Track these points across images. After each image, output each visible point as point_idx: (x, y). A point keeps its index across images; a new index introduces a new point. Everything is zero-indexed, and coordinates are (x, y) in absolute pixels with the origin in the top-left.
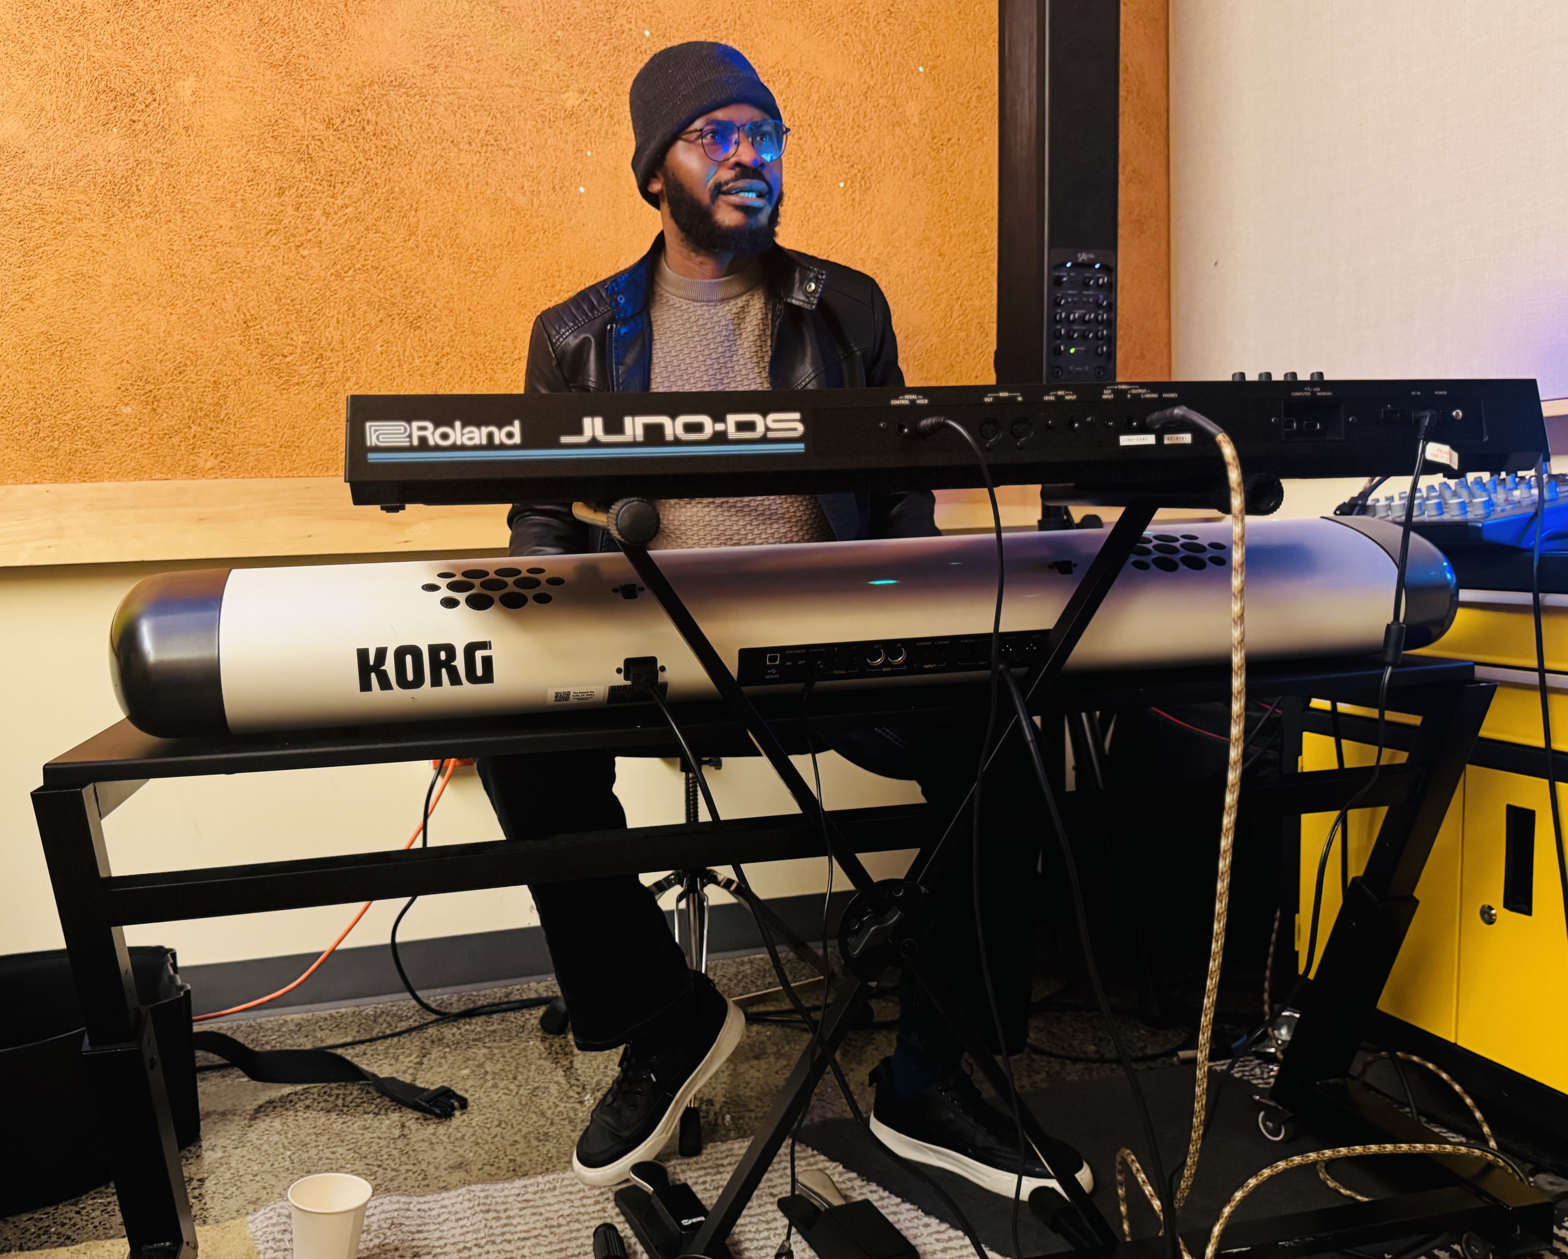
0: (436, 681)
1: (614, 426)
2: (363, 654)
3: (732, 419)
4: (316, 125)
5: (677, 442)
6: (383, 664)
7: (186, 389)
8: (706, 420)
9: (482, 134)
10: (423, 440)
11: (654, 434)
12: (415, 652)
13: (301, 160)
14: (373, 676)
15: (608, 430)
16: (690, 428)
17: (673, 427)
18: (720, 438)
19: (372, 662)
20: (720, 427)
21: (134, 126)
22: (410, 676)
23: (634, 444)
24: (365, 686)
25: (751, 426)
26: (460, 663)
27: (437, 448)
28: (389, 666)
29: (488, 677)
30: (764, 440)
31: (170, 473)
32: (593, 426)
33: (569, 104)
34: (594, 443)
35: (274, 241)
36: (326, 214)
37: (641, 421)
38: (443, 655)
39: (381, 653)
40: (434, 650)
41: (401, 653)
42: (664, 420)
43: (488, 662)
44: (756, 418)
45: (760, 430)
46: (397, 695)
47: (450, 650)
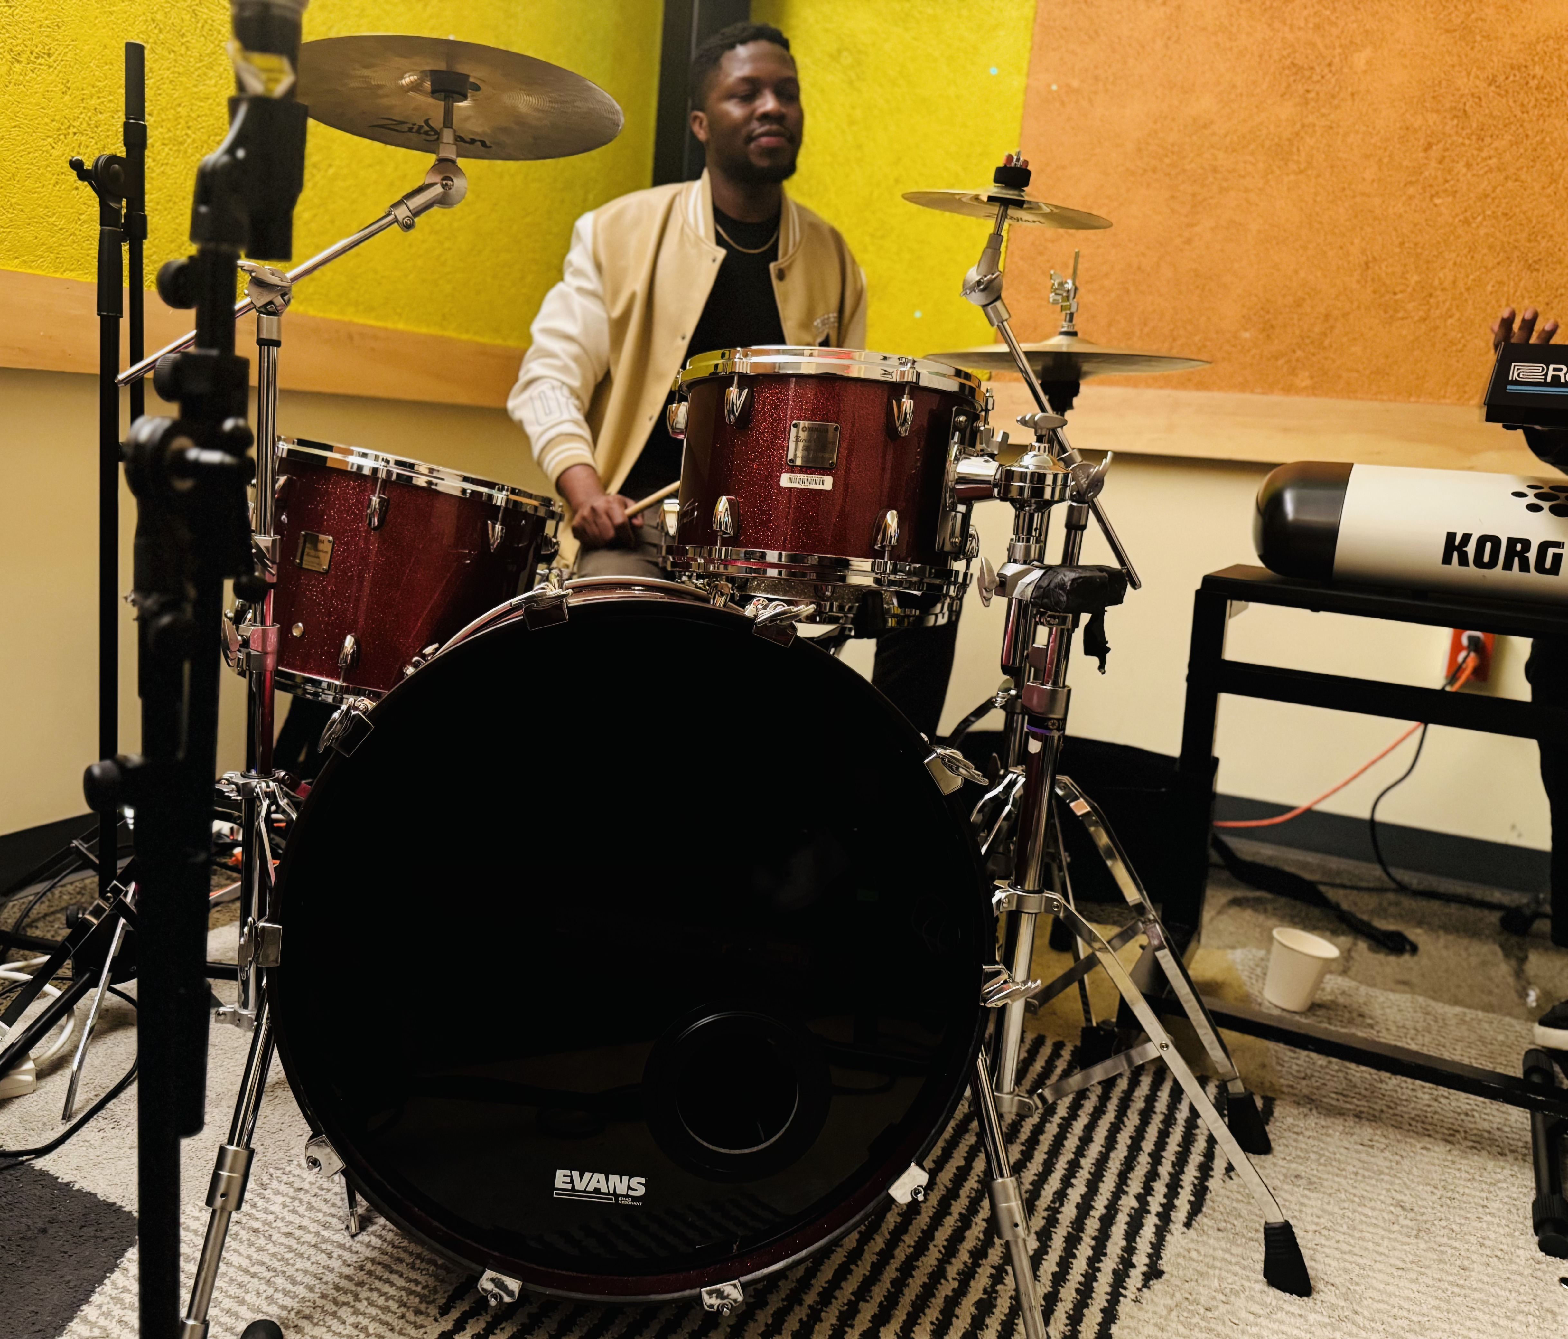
2: (1451, 536)
4: (1478, 83)
6: (1466, 546)
7: (1299, 321)
10: (1556, 378)
12: (1495, 541)
13: (1456, 117)
14: (1455, 554)
19: (1457, 543)
21: (1308, 95)
22: (1486, 559)
24: (1447, 560)
26: (1532, 555)
28: (1471, 549)
29: (1555, 569)
31: (1270, 388)
35: (1411, 190)
36: (1468, 166)
38: (1519, 547)
39: (1466, 538)
40: (1512, 542)
41: (1482, 540)
43: (1557, 558)
46: (1472, 571)
47: (1526, 544)
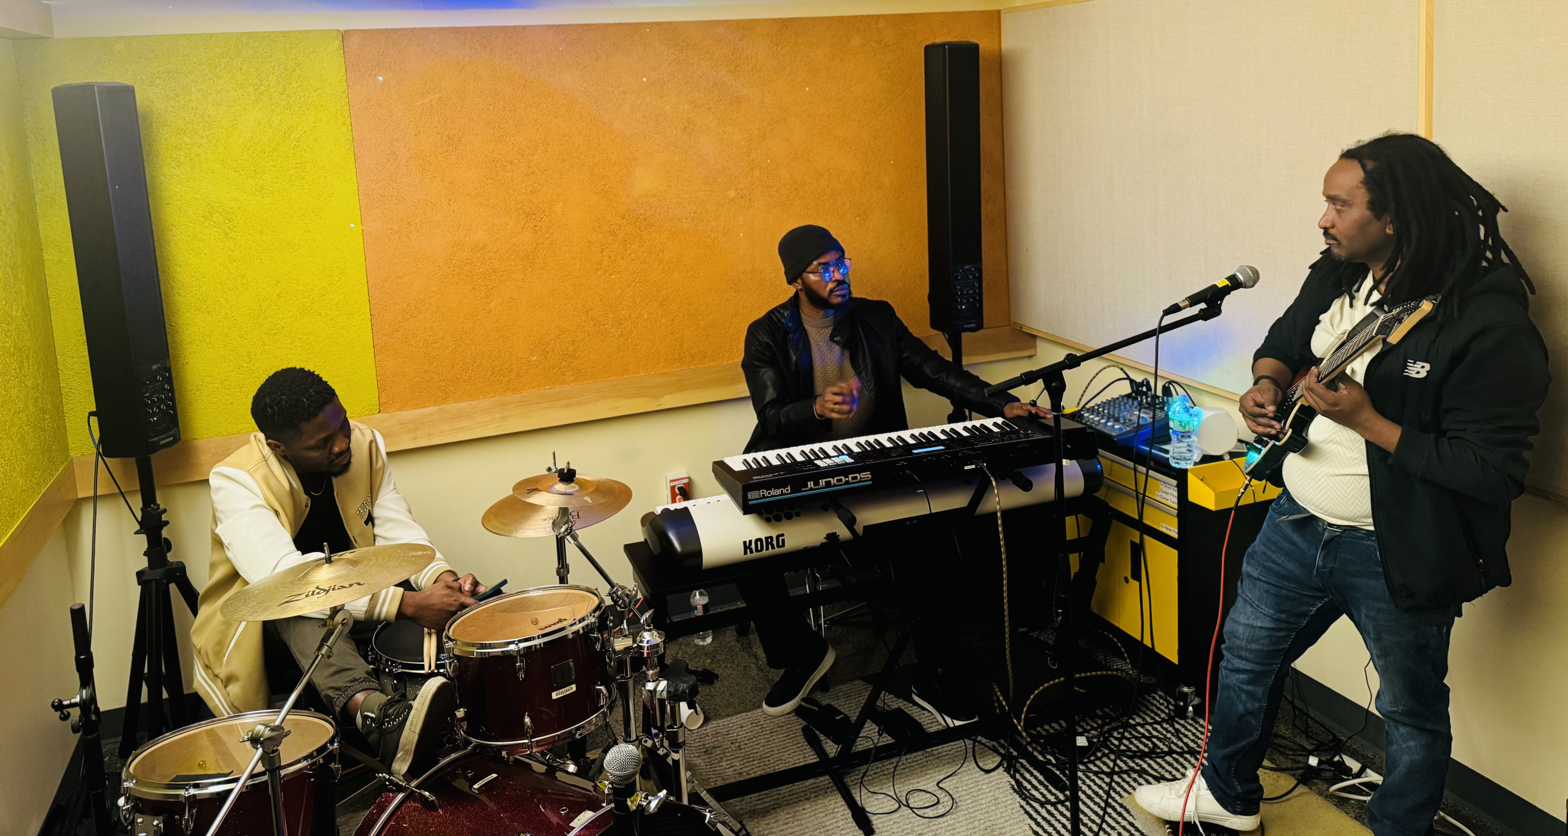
0: (767, 549)
1: (816, 483)
2: (745, 543)
3: (850, 476)
4: (618, 218)
5: (835, 485)
6: (751, 545)
7: (560, 346)
8: (843, 478)
9: (692, 214)
10: (763, 495)
11: (828, 484)
12: (760, 540)
13: (612, 235)
14: (749, 549)
15: (815, 485)
16: (838, 481)
17: (833, 481)
18: (847, 483)
19: (747, 545)
20: (847, 479)
21: (536, 228)
22: (759, 548)
23: (823, 488)
24: (746, 553)
25: (856, 478)
26: (775, 542)
27: (768, 497)
28: (753, 546)
29: (783, 545)
30: (860, 482)
32: (811, 484)
33: (730, 197)
34: (811, 489)
35: (599, 273)
36: (622, 258)
37: (824, 480)
38: (769, 540)
39: (750, 541)
40: (767, 538)
41: (757, 541)
42: (831, 479)
43: (783, 540)
44: (858, 475)
45: (859, 478)
46: (755, 555)
47: (771, 538)
